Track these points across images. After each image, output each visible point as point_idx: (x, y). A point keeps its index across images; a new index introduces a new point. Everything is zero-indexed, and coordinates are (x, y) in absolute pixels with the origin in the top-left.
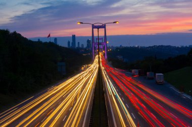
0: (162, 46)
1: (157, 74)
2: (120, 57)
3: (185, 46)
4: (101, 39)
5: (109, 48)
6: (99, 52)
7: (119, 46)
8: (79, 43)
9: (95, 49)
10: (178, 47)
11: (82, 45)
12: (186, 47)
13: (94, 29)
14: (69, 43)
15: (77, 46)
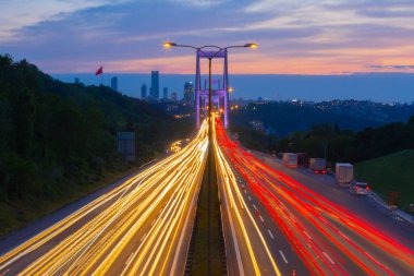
0: (352, 101)
1: (338, 165)
2: (257, 124)
3: (402, 103)
4: (215, 82)
5: (235, 102)
6: (210, 111)
7: (255, 98)
8: (165, 90)
9: (201, 104)
10: (387, 106)
11: (174, 94)
12: (406, 105)
13: (201, 60)
14: (144, 88)
15: (161, 96)
